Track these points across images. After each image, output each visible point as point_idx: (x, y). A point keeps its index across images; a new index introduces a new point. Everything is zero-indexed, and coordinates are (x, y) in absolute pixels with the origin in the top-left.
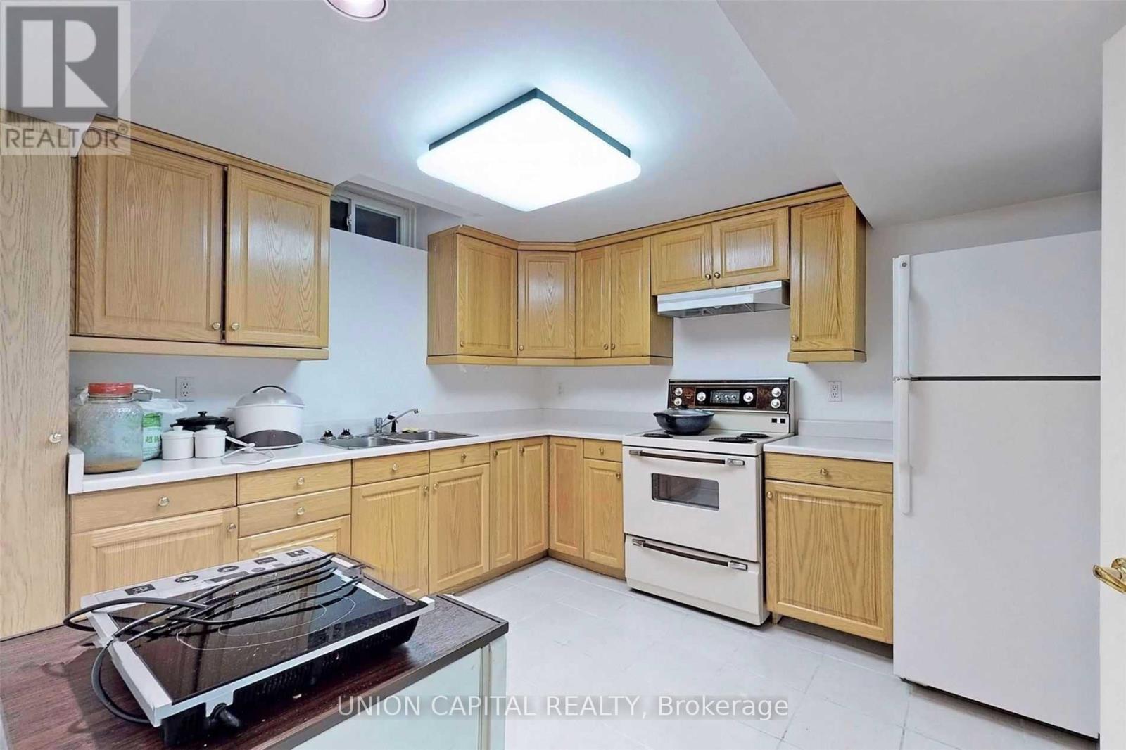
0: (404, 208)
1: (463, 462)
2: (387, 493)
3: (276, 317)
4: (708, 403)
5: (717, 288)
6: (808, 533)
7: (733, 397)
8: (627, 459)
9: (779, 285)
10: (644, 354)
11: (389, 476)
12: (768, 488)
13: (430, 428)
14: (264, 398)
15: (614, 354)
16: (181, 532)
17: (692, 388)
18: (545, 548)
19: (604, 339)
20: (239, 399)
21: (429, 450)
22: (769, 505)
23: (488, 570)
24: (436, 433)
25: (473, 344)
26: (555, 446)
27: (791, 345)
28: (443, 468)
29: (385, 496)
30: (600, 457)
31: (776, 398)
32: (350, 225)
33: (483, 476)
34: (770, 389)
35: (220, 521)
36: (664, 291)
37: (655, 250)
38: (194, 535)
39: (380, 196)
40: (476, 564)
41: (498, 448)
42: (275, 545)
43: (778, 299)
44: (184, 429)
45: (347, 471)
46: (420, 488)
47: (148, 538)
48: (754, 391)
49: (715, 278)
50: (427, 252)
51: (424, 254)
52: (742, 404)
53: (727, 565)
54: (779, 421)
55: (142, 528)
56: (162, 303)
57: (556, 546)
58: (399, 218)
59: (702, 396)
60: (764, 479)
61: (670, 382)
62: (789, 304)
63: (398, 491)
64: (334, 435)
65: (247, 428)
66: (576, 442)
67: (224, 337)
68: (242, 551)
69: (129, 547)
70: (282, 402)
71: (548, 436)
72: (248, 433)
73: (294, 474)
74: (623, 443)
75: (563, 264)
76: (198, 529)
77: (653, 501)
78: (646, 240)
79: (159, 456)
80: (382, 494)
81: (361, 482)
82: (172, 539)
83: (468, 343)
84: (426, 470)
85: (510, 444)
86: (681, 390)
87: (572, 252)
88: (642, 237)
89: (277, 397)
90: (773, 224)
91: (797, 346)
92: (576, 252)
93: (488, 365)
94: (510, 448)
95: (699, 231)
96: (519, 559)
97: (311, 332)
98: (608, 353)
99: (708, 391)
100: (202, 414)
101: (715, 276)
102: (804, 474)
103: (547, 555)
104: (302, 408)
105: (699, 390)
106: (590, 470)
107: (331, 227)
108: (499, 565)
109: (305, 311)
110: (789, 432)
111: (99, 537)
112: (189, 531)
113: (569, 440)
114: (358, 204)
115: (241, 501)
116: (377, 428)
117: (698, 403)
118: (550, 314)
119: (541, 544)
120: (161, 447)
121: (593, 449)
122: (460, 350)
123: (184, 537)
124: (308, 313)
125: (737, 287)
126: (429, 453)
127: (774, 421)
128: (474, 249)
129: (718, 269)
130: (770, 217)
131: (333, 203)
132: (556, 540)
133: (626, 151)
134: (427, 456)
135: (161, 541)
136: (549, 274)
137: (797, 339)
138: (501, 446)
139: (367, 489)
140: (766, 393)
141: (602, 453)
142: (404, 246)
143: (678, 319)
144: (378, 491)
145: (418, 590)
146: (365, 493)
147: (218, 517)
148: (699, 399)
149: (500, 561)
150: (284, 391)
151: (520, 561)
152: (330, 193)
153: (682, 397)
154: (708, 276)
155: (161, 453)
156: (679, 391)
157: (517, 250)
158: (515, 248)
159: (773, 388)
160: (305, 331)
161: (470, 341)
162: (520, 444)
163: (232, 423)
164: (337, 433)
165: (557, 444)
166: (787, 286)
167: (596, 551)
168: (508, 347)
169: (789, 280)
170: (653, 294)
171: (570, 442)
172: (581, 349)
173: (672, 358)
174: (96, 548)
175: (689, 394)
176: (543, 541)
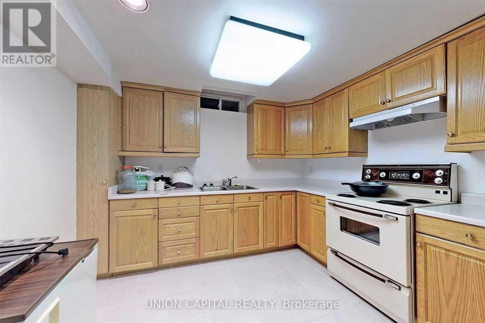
0: (241, 98)
1: (250, 200)
2: (215, 209)
3: (180, 142)
4: (386, 178)
5: (389, 109)
6: (454, 279)
7: (405, 175)
8: (328, 206)
9: (437, 99)
10: (345, 151)
11: (216, 203)
12: (418, 239)
13: (245, 184)
14: (180, 171)
15: (330, 151)
16: (140, 215)
17: (377, 169)
18: (294, 243)
19: (326, 145)
20: (173, 171)
21: (234, 194)
22: (419, 251)
23: (262, 248)
24: (247, 187)
25: (262, 149)
26: (299, 196)
27: (447, 140)
28: (240, 202)
29: (214, 211)
30: (317, 204)
31: (438, 177)
32: (219, 107)
33: (260, 206)
34: (434, 171)
35: (152, 213)
36: (356, 115)
37: (351, 95)
38: (144, 217)
39: (224, 94)
40: (257, 244)
41: (268, 195)
42: (172, 224)
43: (437, 109)
44: (162, 181)
45: (198, 199)
46: (229, 209)
47: (131, 216)
48: (421, 172)
49: (387, 103)
50: (247, 114)
51: (246, 114)
52: (411, 180)
53: (385, 282)
54: (442, 192)
55: (129, 213)
56: (145, 140)
57: (300, 243)
58: (239, 102)
59: (383, 174)
60: (415, 232)
61: (364, 166)
62: (446, 112)
63: (220, 209)
64: (207, 185)
65: (174, 181)
66: (307, 195)
67: (163, 150)
68: (160, 224)
69: (125, 218)
70: (186, 173)
71: (296, 191)
72: (174, 183)
73: (179, 199)
74: (326, 198)
75: (307, 110)
76: (145, 215)
77: (341, 231)
78: (346, 90)
79: (146, 190)
80: (213, 210)
81: (204, 204)
82: (137, 217)
83: (260, 149)
84: (233, 202)
85: (274, 194)
86: (370, 171)
87: (311, 104)
88: (344, 89)
89: (185, 171)
90: (431, 59)
91: (453, 140)
92: (313, 103)
93: (271, 158)
94: (274, 195)
95: (377, 77)
96: (279, 246)
97: (194, 147)
98: (327, 151)
99: (387, 172)
100: (162, 176)
101: (387, 101)
102: (449, 234)
103: (296, 246)
104: (193, 175)
105: (381, 171)
106: (313, 209)
107: (201, 107)
108: (268, 247)
109: (191, 140)
110: (451, 201)
111: (117, 214)
112: (142, 215)
113: (304, 194)
114: (222, 99)
115: (159, 207)
116: (223, 183)
117: (381, 179)
118: (300, 134)
119: (292, 241)
120: (147, 186)
121: (314, 199)
122: (256, 152)
123: (141, 217)
124: (192, 140)
125: (403, 106)
126: (234, 195)
127: (438, 192)
128: (263, 109)
129: (389, 97)
130: (428, 55)
131: (201, 98)
132: (299, 240)
133: (302, 38)
134: (232, 196)
135: (134, 218)
136: (300, 116)
137: (453, 135)
138: (271, 194)
139: (206, 207)
140: (430, 173)
141: (318, 202)
142: (241, 113)
143: (371, 131)
144: (211, 209)
145: (228, 250)
146: (205, 209)
147: (151, 211)
148: (381, 176)
149: (269, 245)
150: (187, 169)
151: (280, 247)
152: (200, 95)
153: (370, 174)
154: (382, 102)
155: (147, 188)
156: (369, 171)
157: (285, 107)
158: (284, 106)
159: (438, 170)
160: (191, 147)
161: (260, 148)
162: (280, 194)
163: (171, 179)
164: (208, 185)
165: (300, 195)
166: (444, 99)
167: (316, 251)
168: (280, 150)
169: (446, 94)
170: (350, 118)
171: (304, 195)
172: (315, 150)
173: (367, 152)
174: (116, 217)
175: (375, 173)
176: (293, 240)
